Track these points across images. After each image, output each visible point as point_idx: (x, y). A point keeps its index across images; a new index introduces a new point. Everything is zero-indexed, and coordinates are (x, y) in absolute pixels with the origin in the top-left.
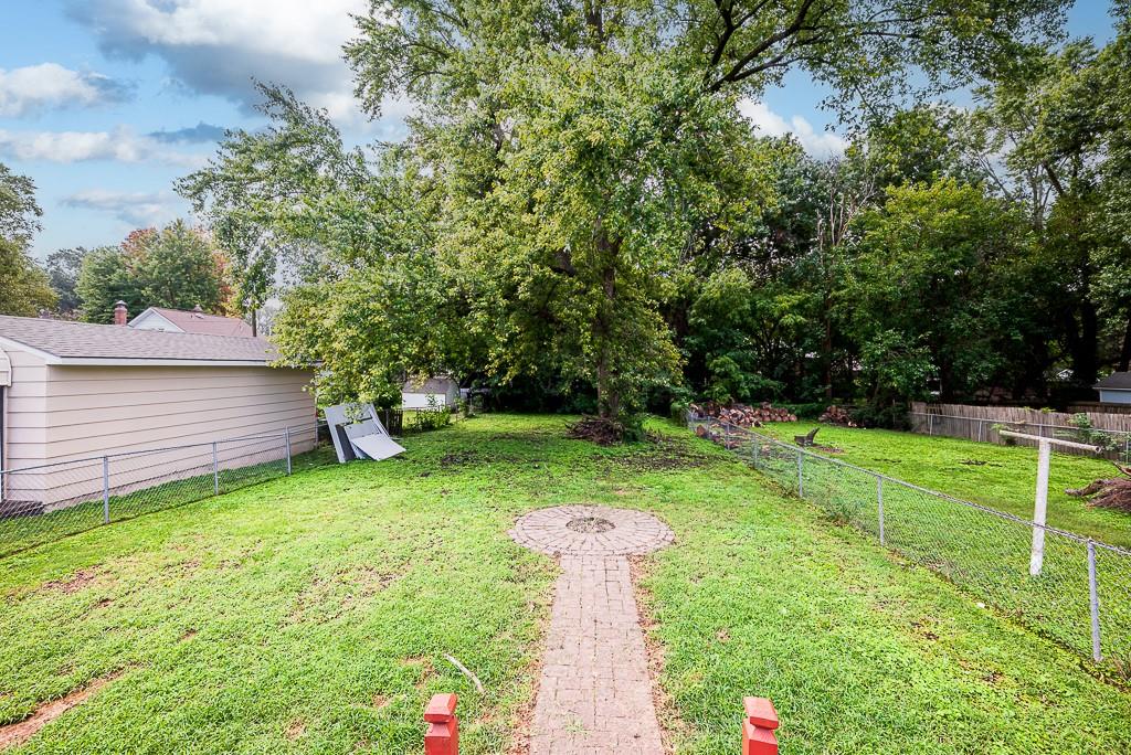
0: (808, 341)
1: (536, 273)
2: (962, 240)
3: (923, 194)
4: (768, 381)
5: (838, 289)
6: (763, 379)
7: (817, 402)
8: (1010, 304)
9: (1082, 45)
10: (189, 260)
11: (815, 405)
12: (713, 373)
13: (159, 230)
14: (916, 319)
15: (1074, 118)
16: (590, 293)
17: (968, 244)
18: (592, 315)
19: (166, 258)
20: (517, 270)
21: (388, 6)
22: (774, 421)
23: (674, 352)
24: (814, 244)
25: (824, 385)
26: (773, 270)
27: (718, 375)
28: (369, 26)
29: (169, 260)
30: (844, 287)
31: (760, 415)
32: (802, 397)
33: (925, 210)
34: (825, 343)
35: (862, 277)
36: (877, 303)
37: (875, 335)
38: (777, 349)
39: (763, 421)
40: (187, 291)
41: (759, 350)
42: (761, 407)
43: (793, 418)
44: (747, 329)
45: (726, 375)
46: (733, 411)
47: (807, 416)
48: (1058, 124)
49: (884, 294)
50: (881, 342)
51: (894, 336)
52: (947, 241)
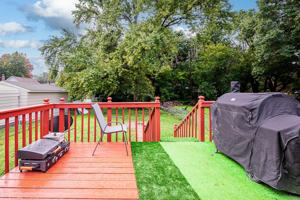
0: (186, 85)
1: (123, 70)
2: (224, 59)
3: (215, 47)
4: (175, 95)
5: (193, 71)
6: (174, 94)
7: (188, 100)
8: (235, 75)
9: (253, 11)
10: (19, 63)
11: (187, 101)
12: (161, 93)
13: (11, 54)
14: (212, 79)
15: (249, 30)
16: (134, 74)
17: (225, 60)
18: (134, 79)
19: (13, 62)
20: (119, 69)
21: (83, 2)
22: (177, 105)
23: (153, 88)
24: (188, 59)
25: (190, 96)
26: (177, 65)
27: (163, 93)
28: (78, 6)
29: (14, 63)
30: (195, 71)
31: (174, 104)
32: (184, 99)
33: (214, 51)
34: (190, 85)
35: (199, 68)
36: (203, 75)
37: (202, 83)
38: (178, 87)
39: (174, 105)
40: (18, 71)
41: (173, 87)
42: (174, 102)
43: (182, 105)
44: (170, 81)
45: (164, 94)
46: (167, 103)
47: (185, 104)
48: (246, 31)
49: (205, 73)
50: (203, 85)
51: (206, 83)
52: (220, 59)
